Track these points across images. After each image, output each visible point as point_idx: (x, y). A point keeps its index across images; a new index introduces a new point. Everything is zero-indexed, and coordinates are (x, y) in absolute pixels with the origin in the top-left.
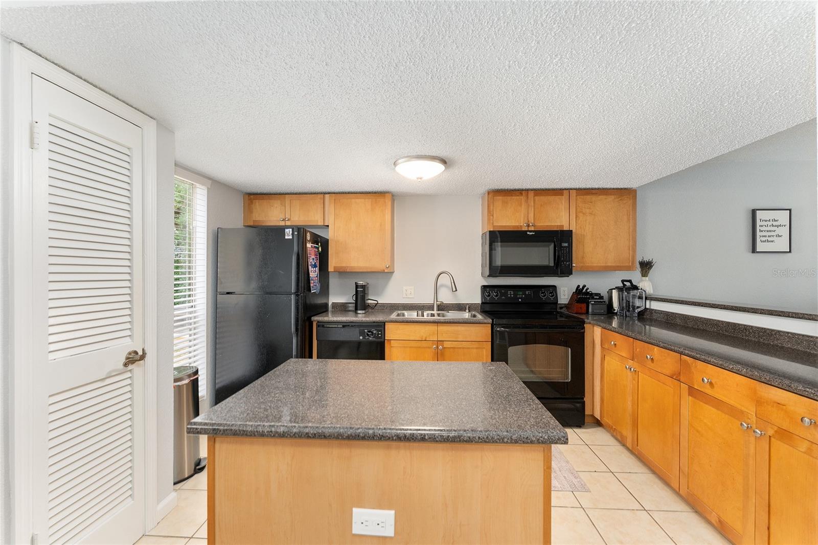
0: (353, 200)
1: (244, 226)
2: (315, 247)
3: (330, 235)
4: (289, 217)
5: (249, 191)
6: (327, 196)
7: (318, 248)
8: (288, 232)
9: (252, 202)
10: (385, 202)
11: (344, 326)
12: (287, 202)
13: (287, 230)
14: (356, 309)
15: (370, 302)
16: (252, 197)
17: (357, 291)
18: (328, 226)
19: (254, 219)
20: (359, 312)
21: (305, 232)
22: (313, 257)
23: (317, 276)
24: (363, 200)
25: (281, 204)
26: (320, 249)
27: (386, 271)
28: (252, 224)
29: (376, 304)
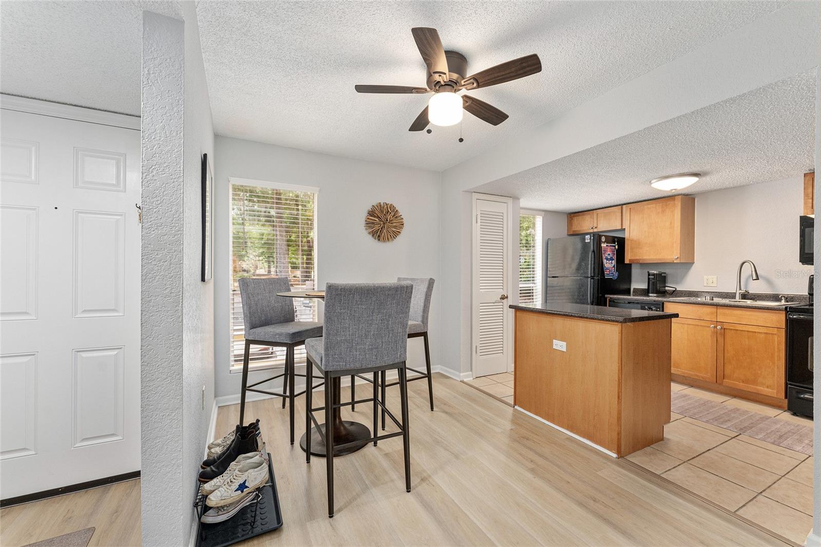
0: (646, 207)
1: (568, 235)
2: (613, 246)
3: (626, 235)
4: (596, 226)
5: (570, 212)
6: (624, 206)
7: (615, 246)
8: (588, 237)
9: (572, 219)
10: (675, 204)
11: (629, 303)
12: (595, 216)
13: (587, 237)
14: (648, 293)
15: (667, 288)
16: (572, 215)
17: (649, 279)
18: (625, 229)
19: (574, 230)
20: (650, 295)
21: (600, 236)
22: (609, 253)
23: (614, 267)
24: (654, 205)
25: (591, 217)
26: (617, 247)
27: (675, 262)
28: (572, 233)
29: (674, 291)
